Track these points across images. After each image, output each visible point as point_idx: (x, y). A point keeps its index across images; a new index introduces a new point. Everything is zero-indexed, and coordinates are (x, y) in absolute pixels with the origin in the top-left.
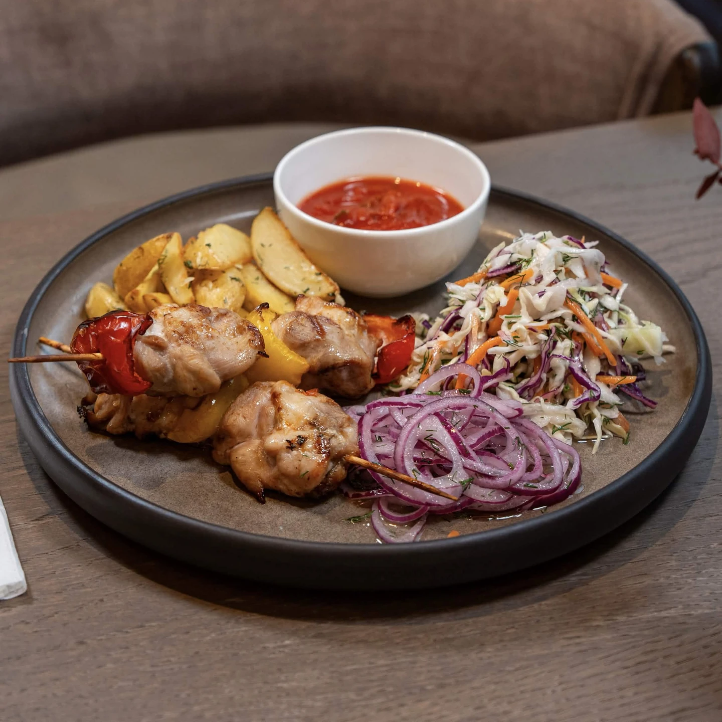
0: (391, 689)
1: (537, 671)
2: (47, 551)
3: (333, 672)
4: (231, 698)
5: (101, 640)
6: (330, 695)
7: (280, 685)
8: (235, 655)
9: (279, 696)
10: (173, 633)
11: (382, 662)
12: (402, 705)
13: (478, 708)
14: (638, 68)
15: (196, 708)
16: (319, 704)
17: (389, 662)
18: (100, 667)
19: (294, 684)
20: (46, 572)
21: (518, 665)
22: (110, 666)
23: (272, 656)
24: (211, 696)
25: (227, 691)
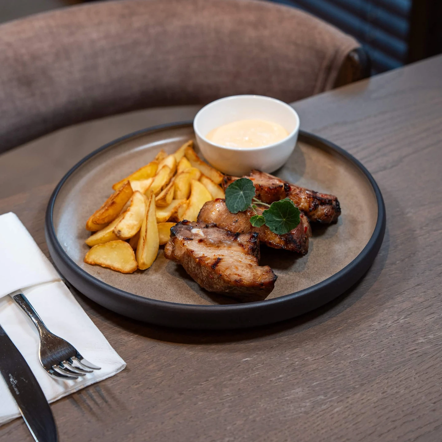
0: (339, 391)
1: (403, 370)
2: (145, 350)
3: (308, 387)
4: (265, 409)
5: (190, 391)
6: (312, 399)
7: (286, 398)
8: (258, 387)
9: (288, 404)
10: (225, 381)
11: (329, 378)
12: (348, 398)
13: (383, 393)
14: (326, 63)
15: (251, 417)
16: (308, 404)
17: (333, 377)
18: (195, 404)
19: (293, 396)
20: (149, 361)
21: (393, 368)
22: (200, 403)
23: (276, 384)
24: (255, 410)
25: (262, 405)
